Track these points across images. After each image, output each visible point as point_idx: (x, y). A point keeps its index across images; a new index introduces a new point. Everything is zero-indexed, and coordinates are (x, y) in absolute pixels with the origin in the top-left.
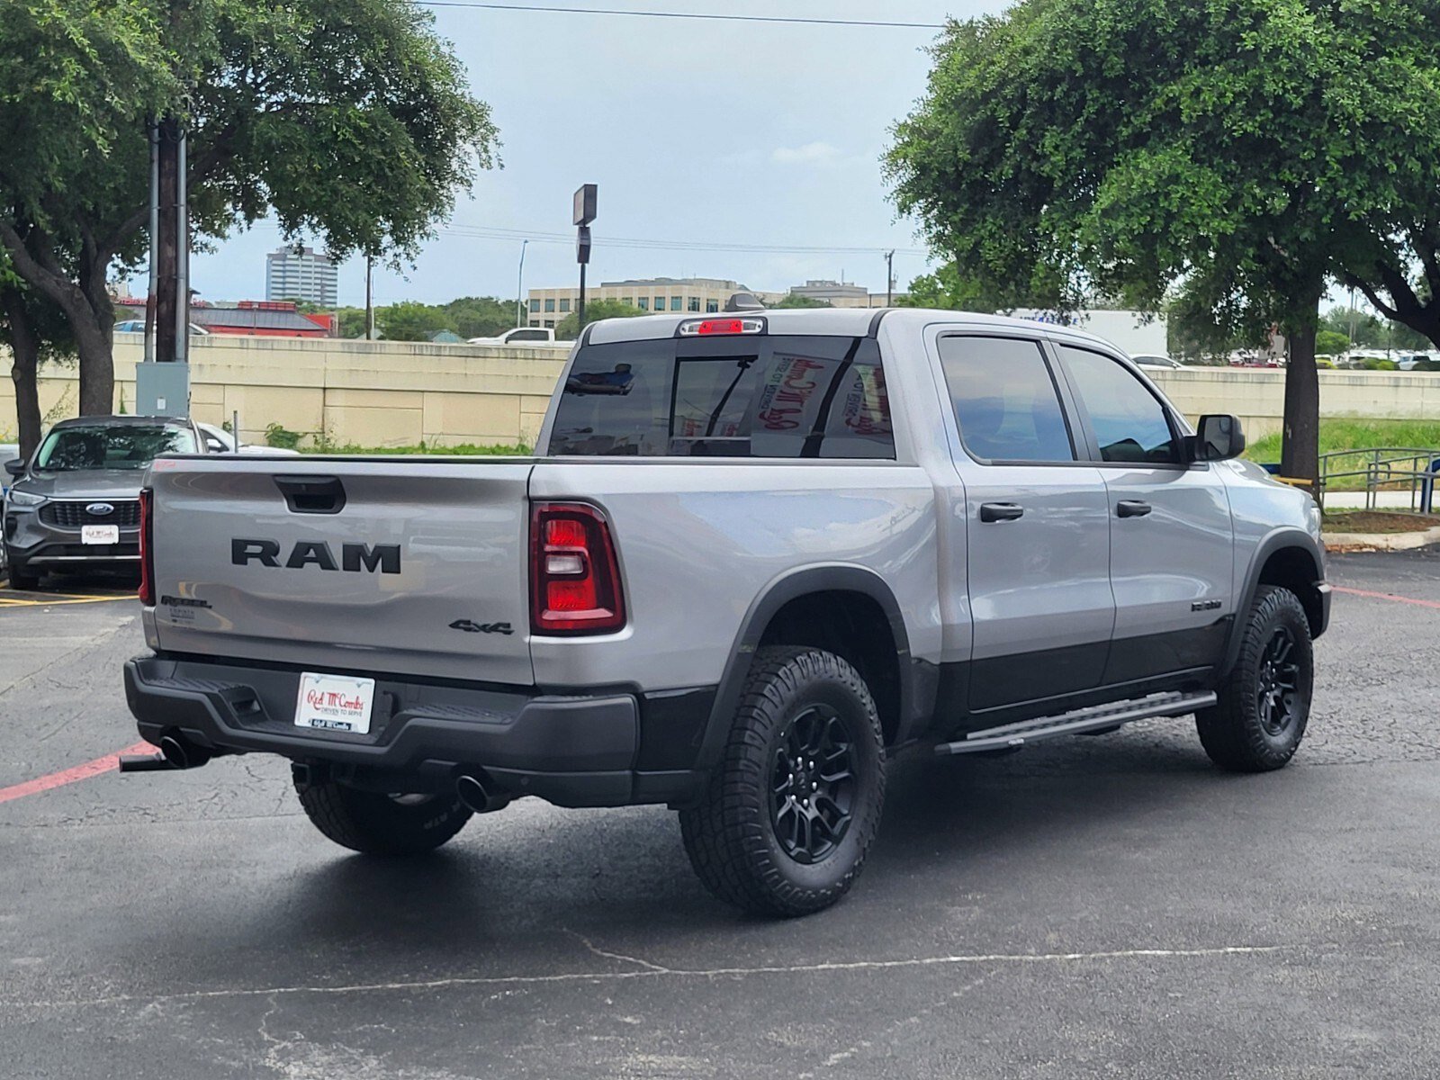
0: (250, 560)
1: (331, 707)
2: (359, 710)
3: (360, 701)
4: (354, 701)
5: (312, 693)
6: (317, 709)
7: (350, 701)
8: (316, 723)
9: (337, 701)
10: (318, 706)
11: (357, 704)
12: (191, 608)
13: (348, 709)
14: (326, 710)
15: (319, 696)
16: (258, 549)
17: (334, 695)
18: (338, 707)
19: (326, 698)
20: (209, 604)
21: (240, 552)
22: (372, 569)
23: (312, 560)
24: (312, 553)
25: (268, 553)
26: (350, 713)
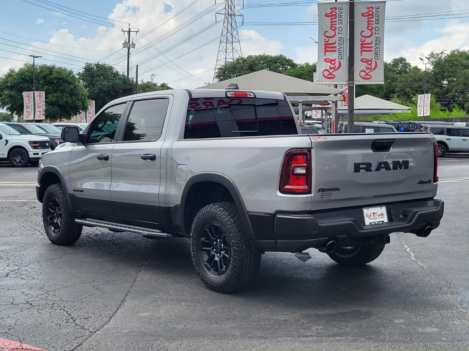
0: (361, 170)
1: (374, 217)
2: (383, 216)
3: (383, 213)
4: (381, 214)
5: (367, 214)
6: (370, 219)
7: (380, 214)
8: (372, 224)
9: (376, 215)
10: (370, 218)
11: (382, 214)
12: (330, 192)
13: (380, 217)
14: (373, 219)
15: (369, 215)
16: (364, 166)
17: (374, 213)
18: (376, 217)
19: (372, 214)
20: (339, 189)
21: (357, 168)
22: (401, 169)
23: (383, 168)
24: (383, 165)
25: (368, 167)
26: (381, 218)
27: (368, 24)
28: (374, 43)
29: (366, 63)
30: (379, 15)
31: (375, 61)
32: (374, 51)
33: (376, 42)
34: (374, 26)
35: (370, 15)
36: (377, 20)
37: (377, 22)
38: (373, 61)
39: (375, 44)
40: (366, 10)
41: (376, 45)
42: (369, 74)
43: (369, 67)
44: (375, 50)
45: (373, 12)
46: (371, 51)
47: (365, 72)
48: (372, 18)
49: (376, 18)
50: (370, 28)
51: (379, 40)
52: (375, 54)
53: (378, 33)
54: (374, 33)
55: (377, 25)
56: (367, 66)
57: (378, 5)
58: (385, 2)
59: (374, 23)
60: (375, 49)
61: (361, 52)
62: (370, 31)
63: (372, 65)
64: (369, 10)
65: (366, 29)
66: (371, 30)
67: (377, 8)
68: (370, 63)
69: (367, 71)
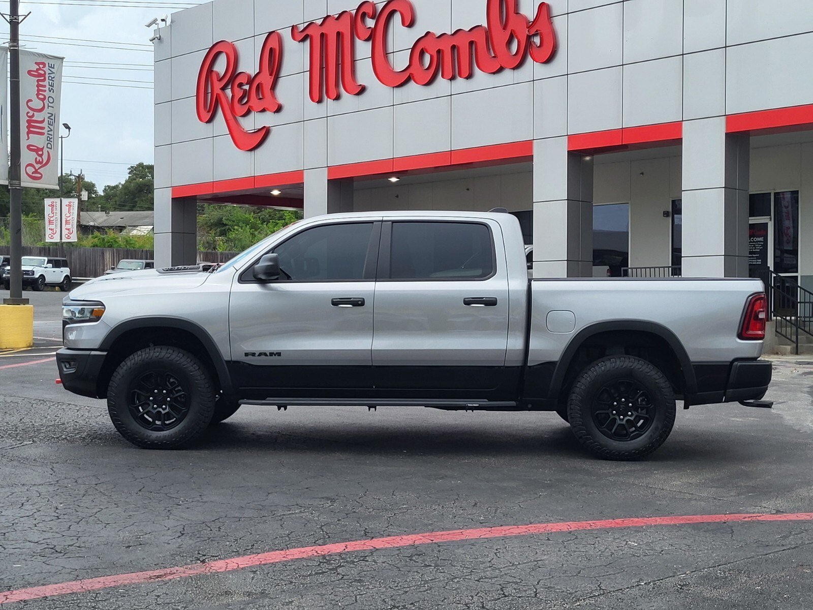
27: (38, 90)
28: (46, 122)
29: (35, 153)
30: (54, 77)
31: (48, 151)
32: (46, 135)
33: (50, 120)
34: (47, 94)
35: (40, 75)
36: (51, 86)
37: (52, 89)
38: (45, 150)
39: (48, 124)
40: (35, 67)
41: (50, 126)
42: (38, 171)
43: (39, 160)
44: (48, 134)
45: (44, 71)
46: (43, 134)
47: (35, 168)
48: (44, 80)
49: (51, 82)
50: (41, 97)
51: (53, 118)
52: (48, 140)
53: (53, 107)
54: (46, 106)
55: (51, 94)
56: (36, 158)
57: (52, 62)
58: (62, 59)
59: (47, 89)
60: (48, 131)
61: (28, 133)
62: (41, 102)
63: (43, 157)
64: (40, 67)
65: (34, 98)
66: (43, 100)
67: (50, 66)
68: (40, 153)
69: (37, 166)
